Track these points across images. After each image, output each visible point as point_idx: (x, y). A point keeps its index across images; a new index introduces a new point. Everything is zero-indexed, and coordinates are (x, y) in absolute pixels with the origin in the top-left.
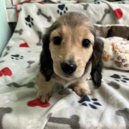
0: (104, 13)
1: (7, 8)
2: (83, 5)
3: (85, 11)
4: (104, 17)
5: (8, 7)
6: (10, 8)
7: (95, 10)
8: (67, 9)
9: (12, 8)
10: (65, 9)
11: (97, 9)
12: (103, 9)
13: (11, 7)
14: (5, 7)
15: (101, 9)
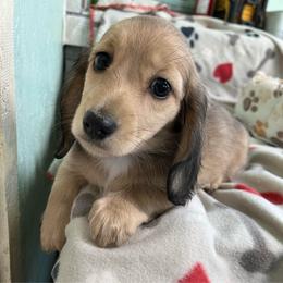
0: (264, 55)
1: (69, 13)
2: (230, 35)
3: (231, 47)
4: (263, 63)
5: (70, 10)
6: (76, 14)
7: (249, 49)
8: (197, 37)
9: (80, 14)
10: (192, 37)
11: (253, 47)
12: (265, 49)
13: (78, 11)
14: (65, 9)
15: (261, 49)
